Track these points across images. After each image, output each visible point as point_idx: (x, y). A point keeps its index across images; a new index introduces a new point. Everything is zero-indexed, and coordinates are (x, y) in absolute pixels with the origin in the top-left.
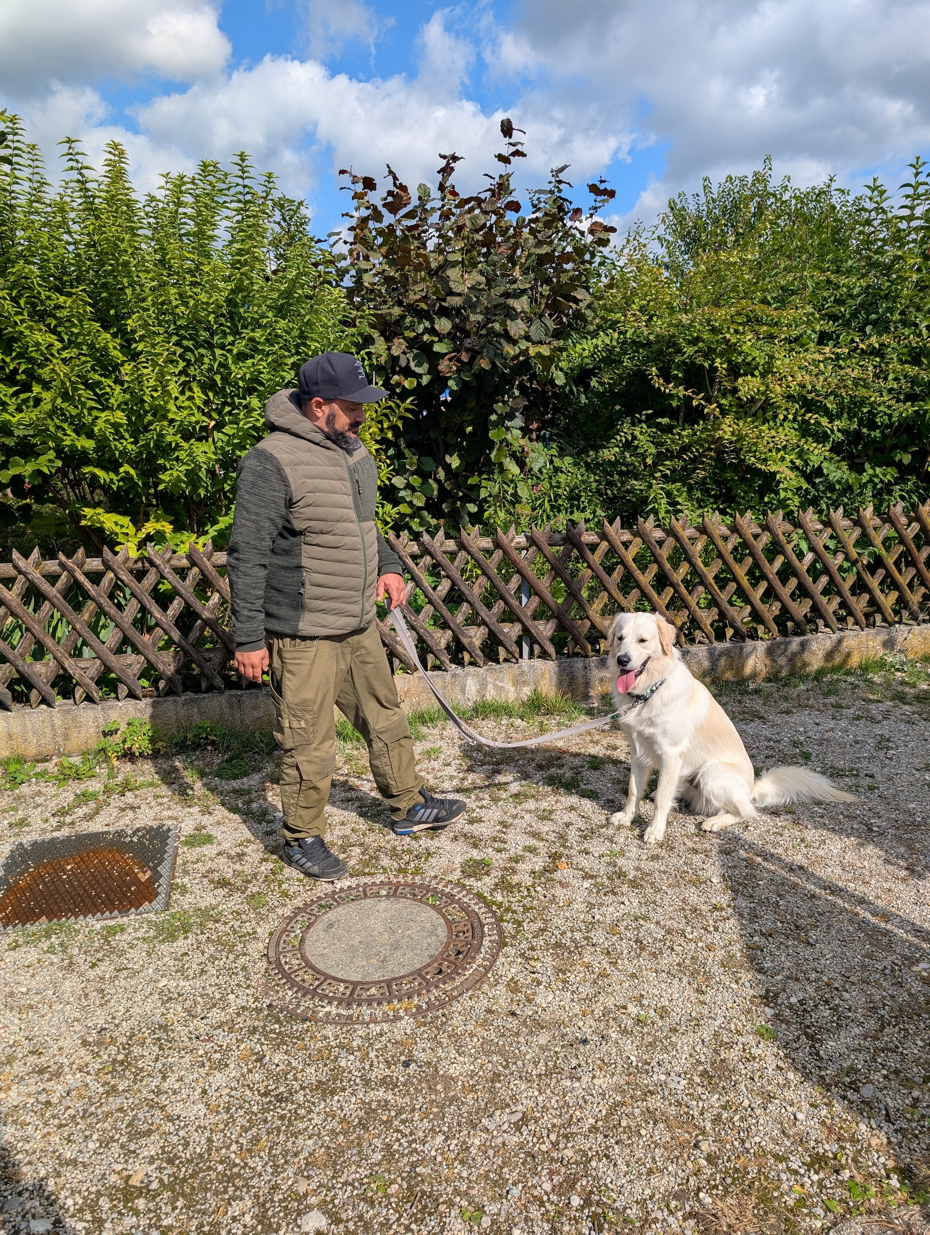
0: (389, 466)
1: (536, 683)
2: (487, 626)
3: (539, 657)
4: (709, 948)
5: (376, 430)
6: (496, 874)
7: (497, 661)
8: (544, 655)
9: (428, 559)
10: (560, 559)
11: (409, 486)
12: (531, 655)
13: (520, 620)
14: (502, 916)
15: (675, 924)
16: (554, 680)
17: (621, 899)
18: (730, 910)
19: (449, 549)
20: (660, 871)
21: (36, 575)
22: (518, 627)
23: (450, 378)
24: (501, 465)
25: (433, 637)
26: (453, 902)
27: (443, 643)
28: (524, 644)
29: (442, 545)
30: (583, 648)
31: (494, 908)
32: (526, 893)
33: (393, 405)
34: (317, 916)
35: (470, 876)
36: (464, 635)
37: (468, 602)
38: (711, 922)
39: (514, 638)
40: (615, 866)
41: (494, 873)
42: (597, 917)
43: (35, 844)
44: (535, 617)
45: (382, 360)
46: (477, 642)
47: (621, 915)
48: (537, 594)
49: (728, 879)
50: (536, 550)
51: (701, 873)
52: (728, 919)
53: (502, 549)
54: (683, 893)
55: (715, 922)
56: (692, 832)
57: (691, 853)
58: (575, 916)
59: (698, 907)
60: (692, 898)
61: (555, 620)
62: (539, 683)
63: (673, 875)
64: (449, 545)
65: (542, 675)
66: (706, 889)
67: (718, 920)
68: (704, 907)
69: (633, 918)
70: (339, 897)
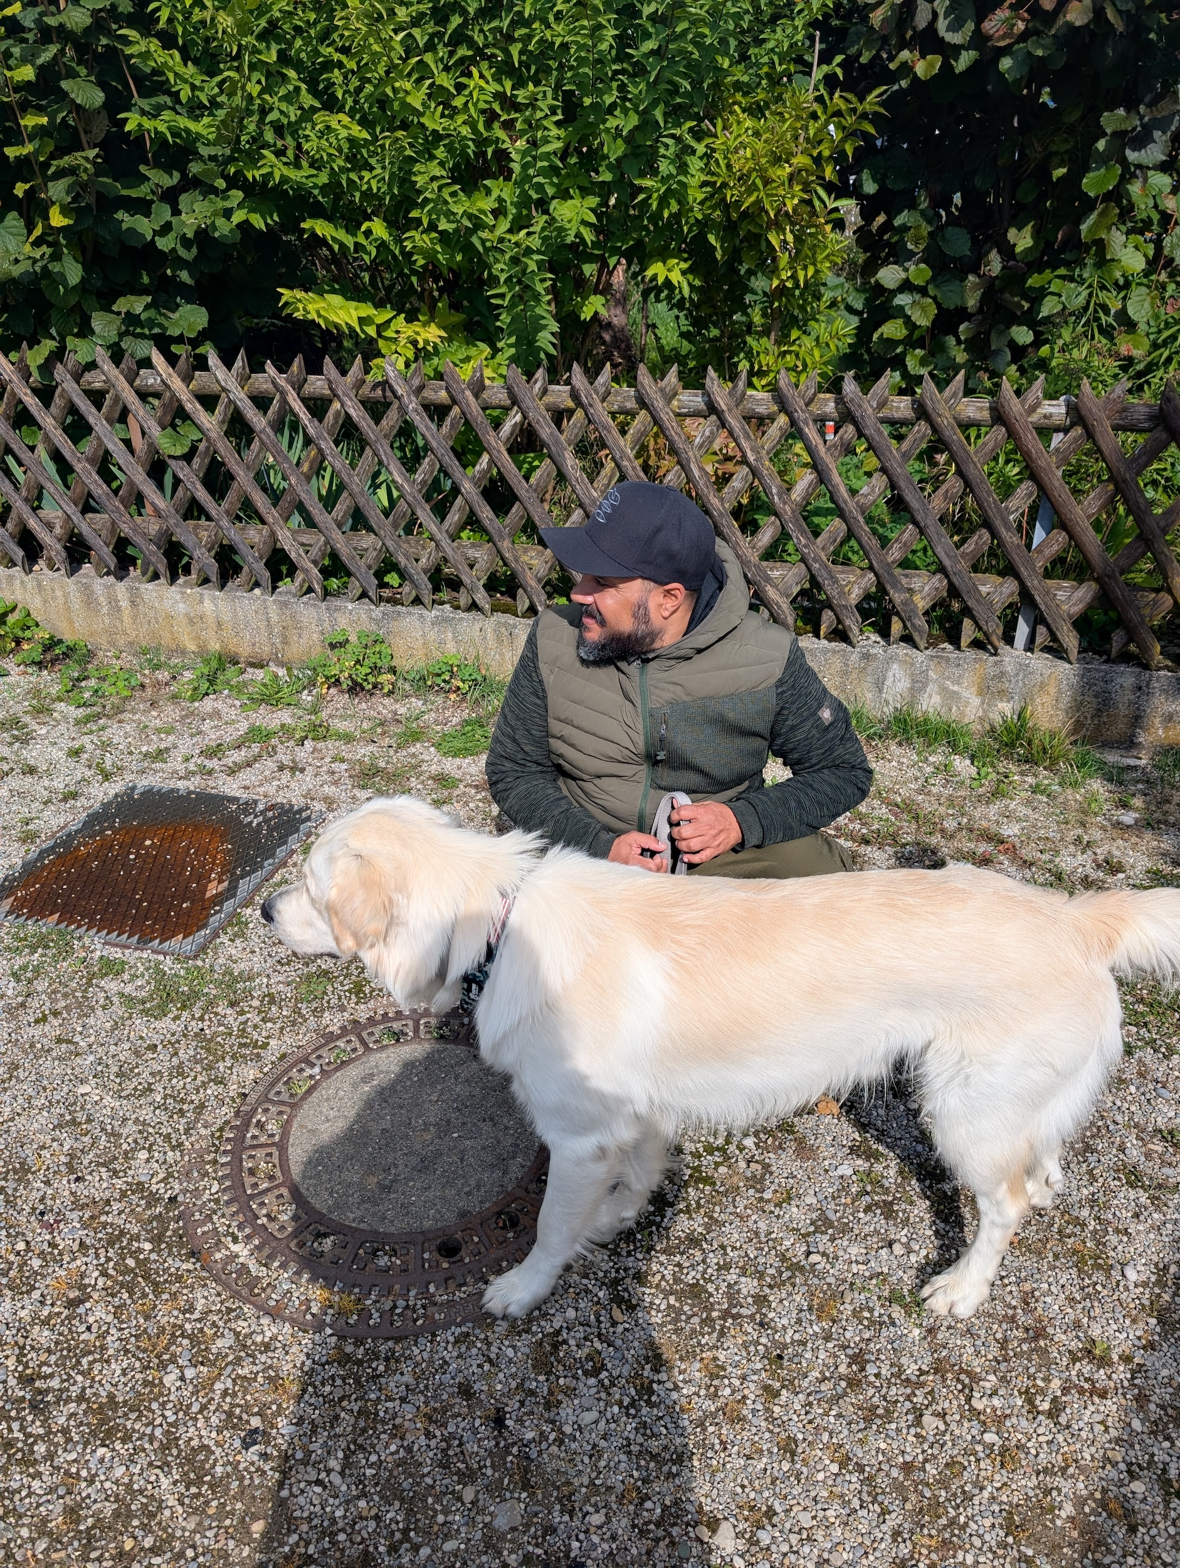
1: (1027, 699)
3: (1043, 650)
5: (808, 161)
7: (955, 641)
8: (1056, 650)
10: (1134, 459)
11: (910, 286)
12: (1030, 647)
13: (1017, 576)
16: (1066, 700)
19: (897, 415)
21: (241, 396)
22: (1009, 587)
25: (836, 581)
28: (1019, 621)
29: (882, 405)
30: (1145, 649)
34: (366, 1050)
36: (896, 583)
37: (916, 524)
42: (816, 1257)
44: (1048, 574)
46: (922, 603)
47: (867, 1274)
48: (1064, 526)
49: (1170, 1283)
50: (1081, 436)
51: (1113, 1239)
52: (1103, 1395)
53: (1005, 424)
54: (1037, 1276)
55: (1065, 1391)
56: (1159, 1123)
57: (1119, 1179)
58: (773, 1236)
59: (1050, 1330)
60: (1048, 1300)
61: (1094, 585)
62: (1032, 699)
63: (1046, 1219)
64: (898, 408)
65: (1042, 686)
66: (1099, 1288)
67: (1076, 1386)
68: (1064, 1337)
69: (886, 1294)
70: (426, 1025)
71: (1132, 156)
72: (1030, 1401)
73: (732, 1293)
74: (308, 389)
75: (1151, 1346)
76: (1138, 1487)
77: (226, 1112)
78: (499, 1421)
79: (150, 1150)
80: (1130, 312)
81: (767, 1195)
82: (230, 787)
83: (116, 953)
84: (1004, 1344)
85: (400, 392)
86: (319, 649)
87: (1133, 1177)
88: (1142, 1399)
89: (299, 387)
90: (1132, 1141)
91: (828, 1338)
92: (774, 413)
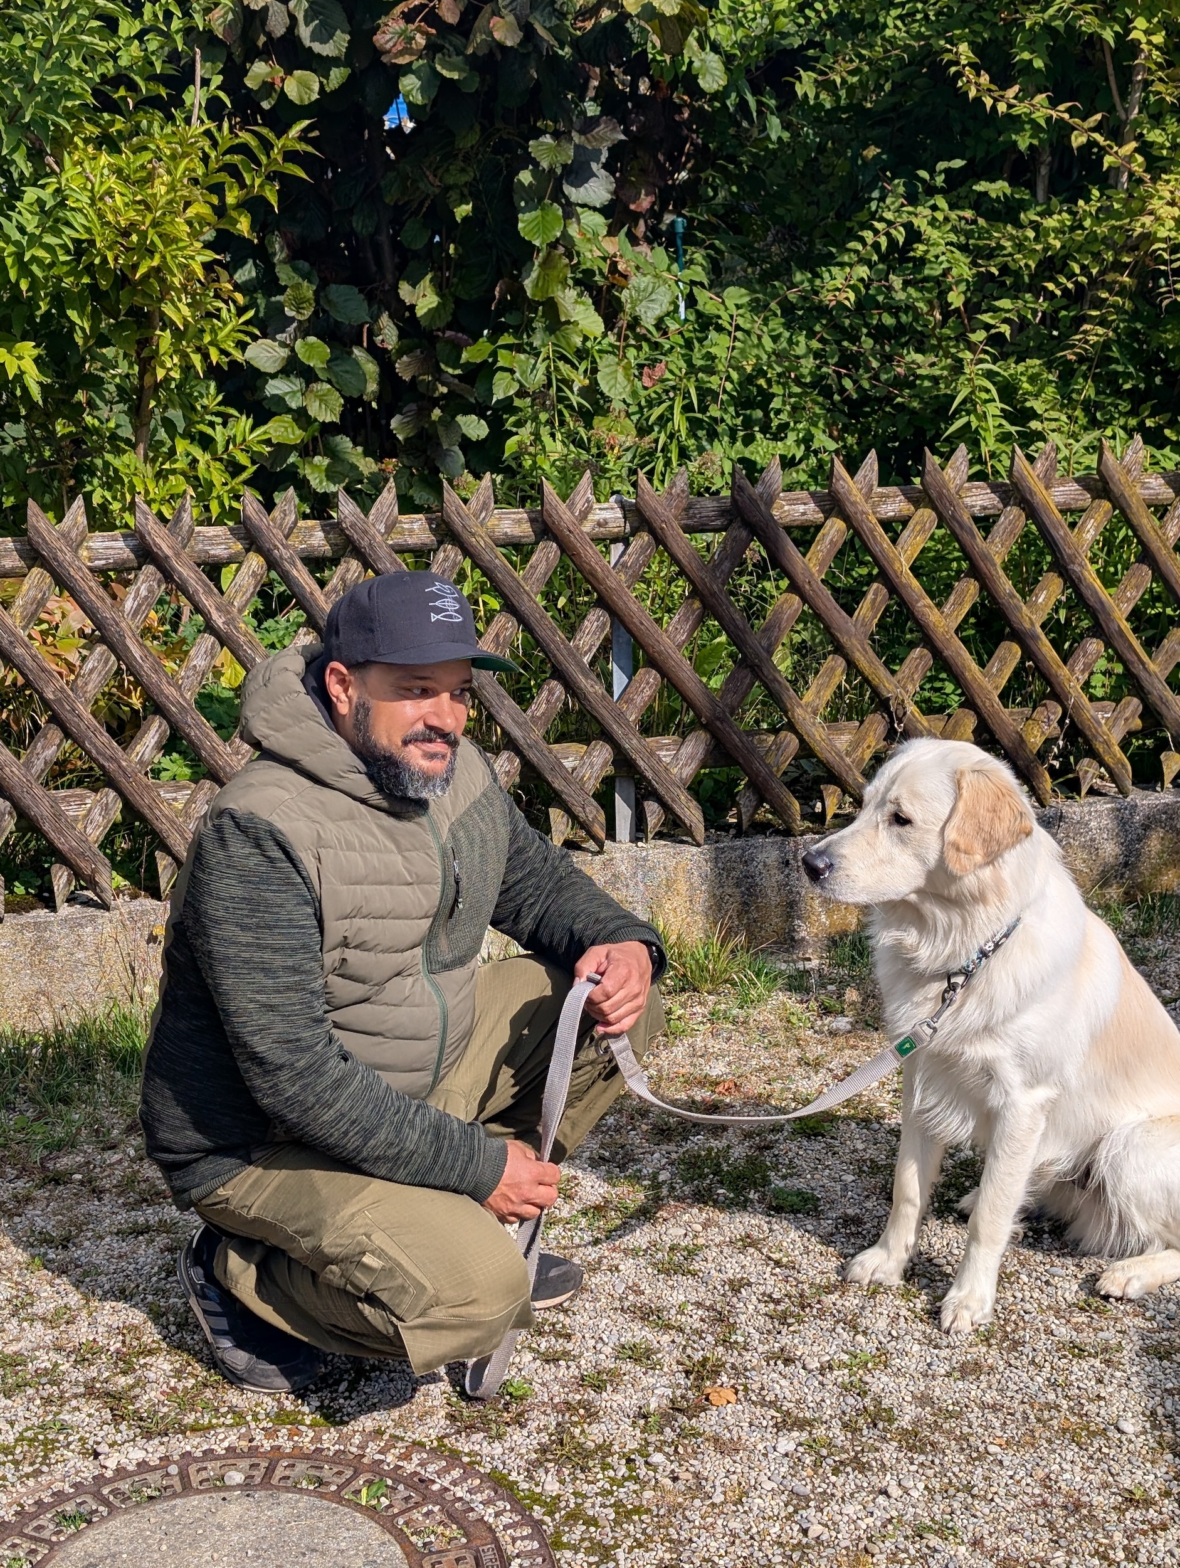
0: (241, 311)
1: (653, 908)
2: (519, 752)
3: (660, 835)
5: (204, 210)
6: (543, 1421)
9: (351, 569)
10: (717, 566)
11: (293, 367)
12: (639, 830)
13: (607, 736)
14: (558, 1534)
15: (1024, 1546)
16: (702, 898)
17: (879, 1481)
18: (1169, 1506)
19: (411, 541)
22: (601, 755)
23: (406, 69)
24: (551, 307)
26: (425, 1499)
28: (619, 801)
29: (390, 528)
30: (779, 810)
31: (538, 1512)
32: (623, 1470)
33: (253, 143)
34: (52, 1545)
35: (471, 1428)
38: (1118, 1537)
39: (592, 784)
40: (863, 1394)
41: (536, 1420)
42: (815, 1530)
44: (646, 729)
47: (879, 1524)
48: (652, 663)
49: (1164, 1423)
50: (649, 544)
51: (1091, 1408)
52: (1164, 1528)
53: (556, 539)
54: (1044, 1463)
55: (1130, 1538)
56: (1069, 1299)
57: (1065, 1357)
58: (754, 1530)
59: (1085, 1499)
60: (1067, 1476)
61: (702, 735)
62: (660, 906)
63: (1018, 1415)
64: (411, 531)
65: (669, 885)
66: (1105, 1450)
67: (1137, 1531)
68: (1101, 1499)
69: (910, 1532)
70: (115, 1492)
71: (570, 194)
72: (1105, 1558)
80: (604, 387)
81: (718, 1498)
84: (1051, 1526)
87: (1078, 1351)
90: (1053, 1322)
92: (237, 554)
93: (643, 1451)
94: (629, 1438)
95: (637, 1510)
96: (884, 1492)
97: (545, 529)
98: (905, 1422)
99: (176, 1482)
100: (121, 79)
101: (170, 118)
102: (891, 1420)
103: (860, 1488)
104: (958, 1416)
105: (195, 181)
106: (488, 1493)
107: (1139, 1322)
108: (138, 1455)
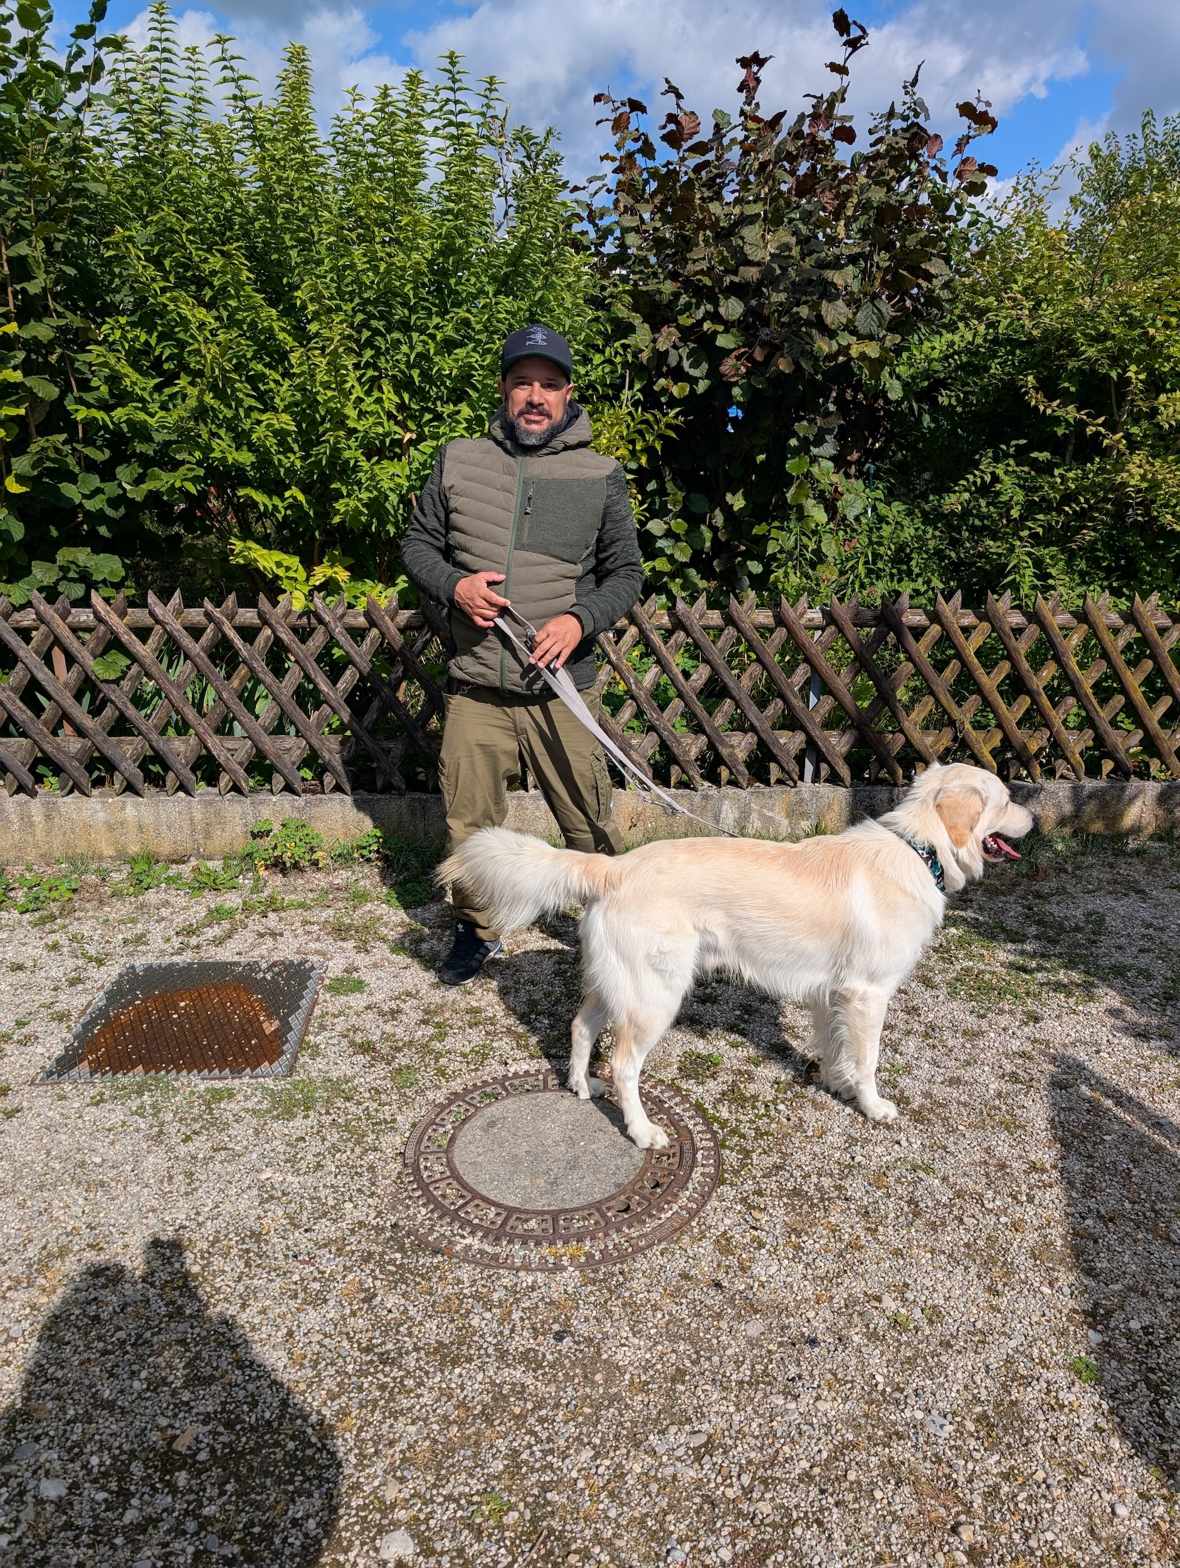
0: (641, 503)
1: (820, 816)
2: (757, 733)
3: (826, 781)
4: (1016, 1226)
5: (626, 452)
6: (725, 1077)
7: (767, 783)
8: (834, 779)
9: (680, 636)
10: (871, 645)
11: (669, 534)
12: (816, 778)
13: (804, 729)
14: (724, 1140)
15: (971, 1184)
16: (846, 813)
17: (896, 1137)
18: (1055, 1174)
19: (712, 623)
20: (959, 1103)
21: (176, 626)
22: (799, 738)
23: (736, 384)
24: (800, 508)
25: (680, 744)
26: (660, 1111)
27: (694, 752)
28: (807, 762)
29: (702, 616)
30: (893, 773)
31: (716, 1126)
32: (763, 1111)
33: (651, 419)
34: (477, 1108)
35: (689, 1077)
36: (723, 742)
37: (733, 698)
38: (1024, 1187)
39: (793, 753)
40: (895, 1087)
41: (723, 1077)
42: (858, 1159)
43: (149, 969)
44: (825, 726)
45: (644, 357)
46: (741, 755)
47: (893, 1160)
48: (830, 693)
49: (1058, 1126)
50: (835, 632)
51: (1017, 1111)
52: (1051, 1186)
53: (786, 627)
54: (988, 1139)
55: (1031, 1189)
58: (826, 1154)
59: (1008, 1163)
60: (1000, 1148)
61: (855, 732)
62: (824, 816)
63: (977, 1110)
64: (712, 618)
65: (829, 806)
67: (1035, 1185)
68: (1017, 1164)
70: (511, 1085)
71: (815, 451)
72: (1015, 1198)
73: (819, 1188)
74: (238, 620)
75: (1063, 1158)
76: (1090, 1222)
77: (395, 1167)
78: (718, 1285)
79: (350, 1200)
80: (824, 550)
81: (810, 1133)
82: (225, 954)
83: (219, 1085)
84: (987, 1175)
85: (327, 619)
86: (241, 840)
88: (1071, 1184)
89: (231, 617)
90: (1004, 1061)
91: (889, 1196)
92: (626, 625)
93: (774, 1102)
94: (769, 1093)
95: (766, 1133)
96: (898, 1143)
97: (780, 621)
98: (915, 1106)
99: (541, 1084)
100: (591, 386)
101: (613, 406)
102: (908, 1104)
103: (886, 1138)
104: (944, 1106)
105: (622, 437)
106: (692, 1113)
107: (1051, 1067)
108: (525, 1067)
